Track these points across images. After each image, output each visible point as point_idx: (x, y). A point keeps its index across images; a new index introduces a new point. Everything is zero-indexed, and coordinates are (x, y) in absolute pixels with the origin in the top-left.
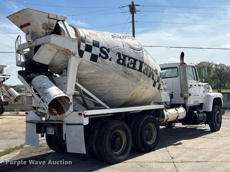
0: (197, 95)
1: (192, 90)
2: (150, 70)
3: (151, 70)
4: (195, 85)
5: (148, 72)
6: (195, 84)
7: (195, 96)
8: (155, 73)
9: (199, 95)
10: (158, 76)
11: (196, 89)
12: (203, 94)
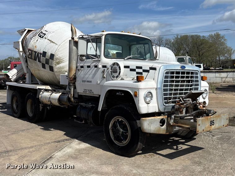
0: (88, 81)
1: (82, 73)
2: (35, 54)
3: (37, 54)
4: (89, 67)
5: (32, 56)
6: (89, 64)
7: (84, 81)
8: (42, 56)
9: (91, 82)
10: (46, 58)
11: (87, 73)
12: (101, 81)
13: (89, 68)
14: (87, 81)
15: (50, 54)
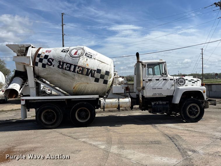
1: (151, 83)
2: (88, 71)
5: (84, 72)
6: (158, 78)
7: (154, 89)
8: (97, 73)
9: (162, 88)
10: (101, 75)
11: (157, 83)
12: (171, 87)
13: (158, 81)
14: (158, 88)
15: (105, 71)
